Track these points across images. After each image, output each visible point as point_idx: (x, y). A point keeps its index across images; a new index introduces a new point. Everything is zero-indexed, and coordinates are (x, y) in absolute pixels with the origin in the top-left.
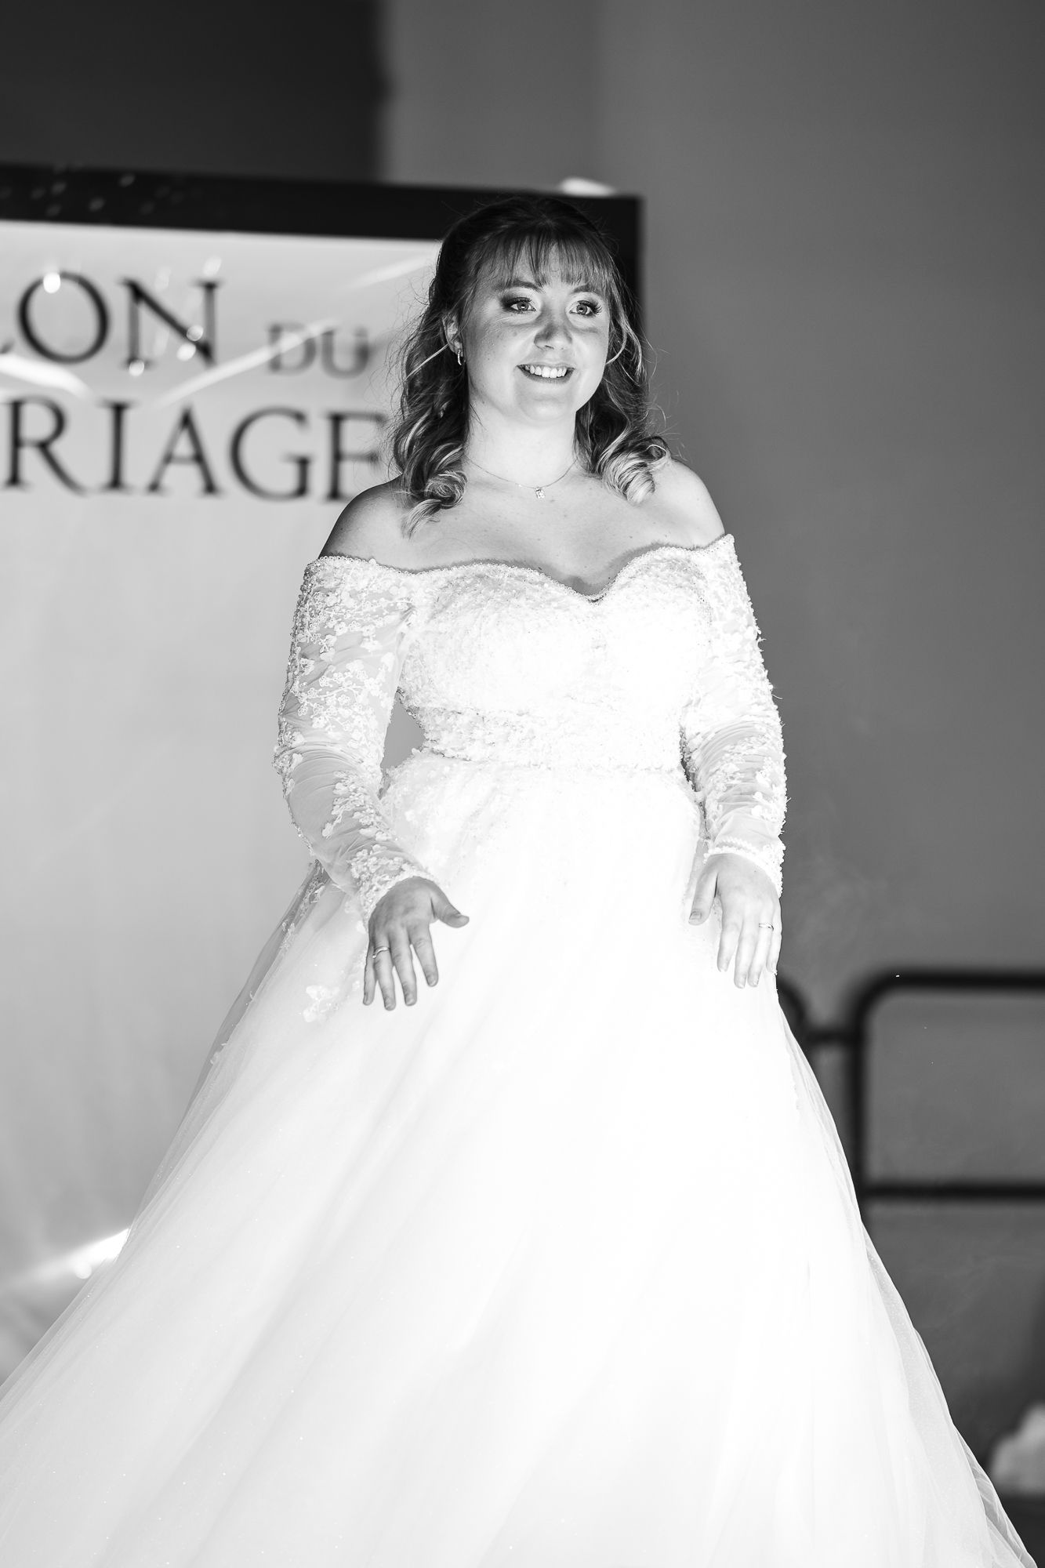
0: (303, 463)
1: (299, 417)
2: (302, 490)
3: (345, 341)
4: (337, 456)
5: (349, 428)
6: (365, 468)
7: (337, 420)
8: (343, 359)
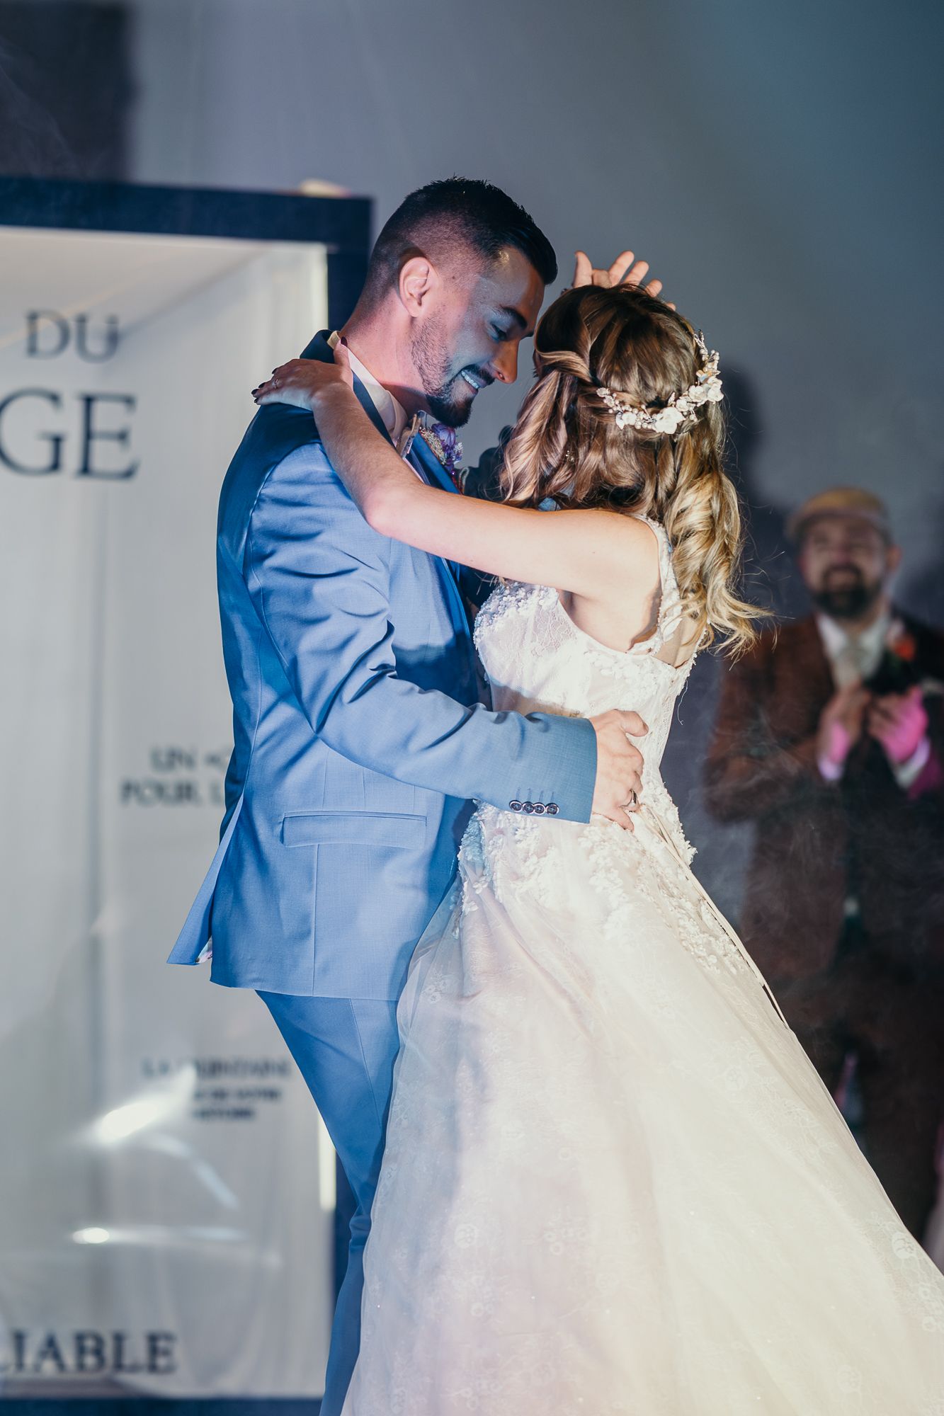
0: (57, 441)
1: (54, 398)
2: (55, 466)
3: (97, 326)
4: (88, 435)
5: (100, 409)
6: (114, 446)
7: (89, 401)
8: (96, 345)
